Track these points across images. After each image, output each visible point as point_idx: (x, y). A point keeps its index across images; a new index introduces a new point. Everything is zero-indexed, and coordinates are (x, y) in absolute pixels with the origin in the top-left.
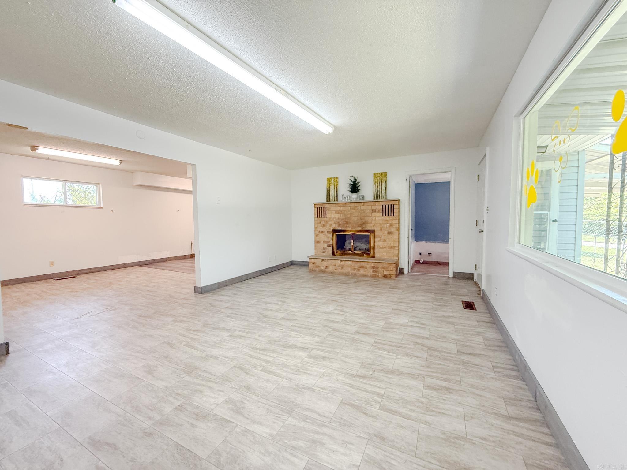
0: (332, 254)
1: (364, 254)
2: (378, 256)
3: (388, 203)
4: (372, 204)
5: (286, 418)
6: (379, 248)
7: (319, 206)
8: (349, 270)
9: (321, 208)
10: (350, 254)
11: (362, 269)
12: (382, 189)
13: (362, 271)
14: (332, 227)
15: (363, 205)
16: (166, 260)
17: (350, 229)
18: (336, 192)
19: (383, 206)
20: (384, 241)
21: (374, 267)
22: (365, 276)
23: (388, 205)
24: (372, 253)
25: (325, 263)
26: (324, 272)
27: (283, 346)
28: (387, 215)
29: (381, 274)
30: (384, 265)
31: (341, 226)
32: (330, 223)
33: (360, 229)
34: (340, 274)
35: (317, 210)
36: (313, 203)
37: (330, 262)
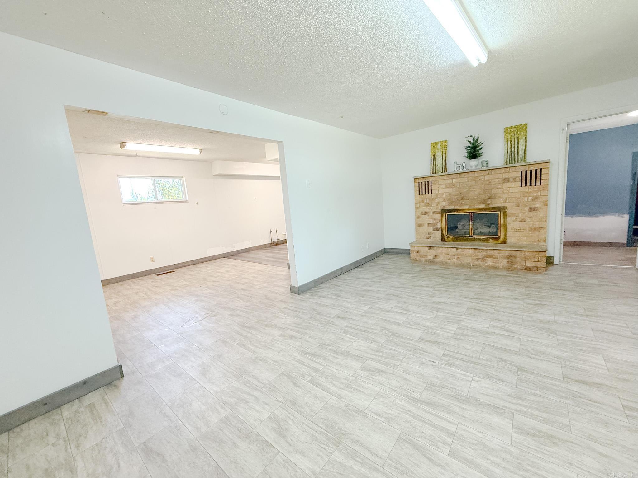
0: (441, 240)
1: (490, 239)
2: (512, 240)
3: (532, 168)
4: (503, 171)
5: (332, 450)
6: (513, 230)
7: (420, 181)
8: (470, 260)
9: (423, 183)
10: (467, 240)
11: (489, 259)
12: (520, 148)
13: (489, 262)
14: (441, 206)
15: (489, 174)
16: (248, 250)
17: (468, 207)
18: (445, 160)
19: (522, 172)
20: (523, 220)
21: (509, 257)
22: (494, 268)
23: (531, 171)
24: (502, 237)
25: (433, 252)
26: (432, 262)
27: (335, 352)
28: (528, 184)
29: (520, 265)
30: (527, 253)
31: (453, 204)
32: (437, 200)
33: (483, 206)
34: (455, 265)
35: (419, 186)
36: (413, 178)
37: (440, 250)
